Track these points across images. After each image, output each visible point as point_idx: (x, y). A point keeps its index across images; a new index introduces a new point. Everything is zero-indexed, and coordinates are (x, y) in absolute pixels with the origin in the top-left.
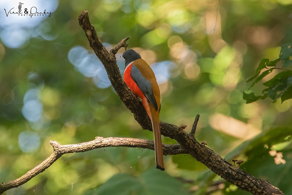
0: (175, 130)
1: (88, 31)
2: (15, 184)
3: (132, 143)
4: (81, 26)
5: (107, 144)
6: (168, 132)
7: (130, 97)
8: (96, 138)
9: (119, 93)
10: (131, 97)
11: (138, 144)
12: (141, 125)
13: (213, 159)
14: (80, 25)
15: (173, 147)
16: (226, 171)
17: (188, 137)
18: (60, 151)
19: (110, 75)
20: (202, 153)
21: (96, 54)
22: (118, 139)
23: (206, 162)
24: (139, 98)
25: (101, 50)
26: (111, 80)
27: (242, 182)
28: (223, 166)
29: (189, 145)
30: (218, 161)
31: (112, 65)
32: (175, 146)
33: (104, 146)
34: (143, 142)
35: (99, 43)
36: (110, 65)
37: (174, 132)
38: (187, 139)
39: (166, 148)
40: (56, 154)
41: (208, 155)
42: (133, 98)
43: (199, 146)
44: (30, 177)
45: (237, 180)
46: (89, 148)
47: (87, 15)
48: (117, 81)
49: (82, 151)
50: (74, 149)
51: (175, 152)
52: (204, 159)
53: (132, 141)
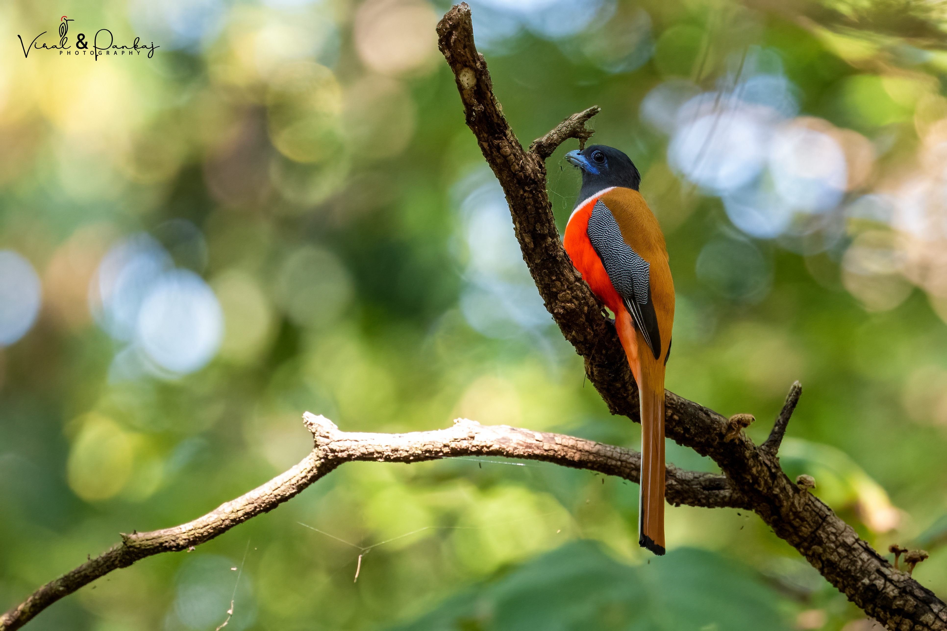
0: (715, 429)
1: (464, 72)
2: (174, 541)
3: (570, 454)
4: (444, 53)
5: (488, 448)
6: (692, 431)
7: (576, 303)
8: (455, 421)
9: (545, 288)
10: (580, 304)
11: (591, 457)
12: (605, 397)
13: (828, 538)
14: (440, 49)
15: (703, 484)
16: (866, 581)
17: (755, 456)
18: (333, 451)
19: (521, 224)
20: (797, 514)
21: (483, 149)
22: (526, 435)
23: (806, 544)
24: (607, 309)
25: (501, 138)
26: (522, 241)
27: (912, 624)
28: (860, 563)
29: (756, 480)
30: (844, 545)
31: (531, 192)
32: (711, 481)
33: (479, 453)
34: (609, 454)
35: (498, 115)
36: (525, 191)
37: (709, 433)
38: (751, 462)
39: (681, 482)
40: (321, 458)
41: (816, 522)
42: (586, 308)
43: (789, 488)
44: (227, 522)
45: (899, 615)
46: (430, 452)
47: (467, 21)
48: (541, 245)
49: (406, 460)
50: (379, 450)
51: (707, 498)
52: (800, 534)
53: (573, 447)
